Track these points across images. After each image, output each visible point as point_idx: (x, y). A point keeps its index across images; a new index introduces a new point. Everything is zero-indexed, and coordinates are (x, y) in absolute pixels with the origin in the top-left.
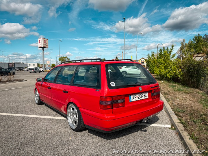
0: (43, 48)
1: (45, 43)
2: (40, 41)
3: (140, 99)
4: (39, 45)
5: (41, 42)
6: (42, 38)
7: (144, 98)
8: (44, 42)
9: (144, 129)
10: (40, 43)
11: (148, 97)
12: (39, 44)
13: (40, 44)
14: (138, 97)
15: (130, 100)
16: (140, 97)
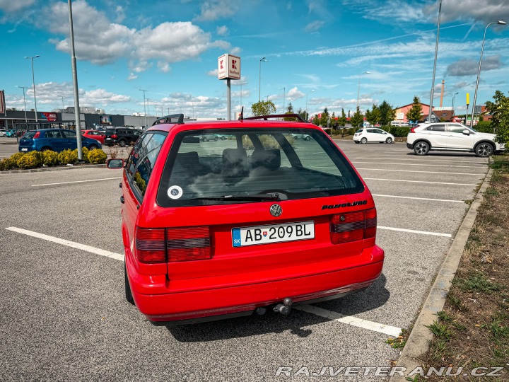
0: (228, 79)
1: (233, 67)
2: (221, 63)
3: (278, 240)
4: (220, 74)
5: (223, 64)
6: (226, 55)
7: (294, 237)
8: (231, 64)
9: (306, 328)
10: (222, 67)
11: (312, 236)
12: (220, 70)
13: (223, 70)
14: (269, 234)
15: (236, 242)
16: (276, 235)
